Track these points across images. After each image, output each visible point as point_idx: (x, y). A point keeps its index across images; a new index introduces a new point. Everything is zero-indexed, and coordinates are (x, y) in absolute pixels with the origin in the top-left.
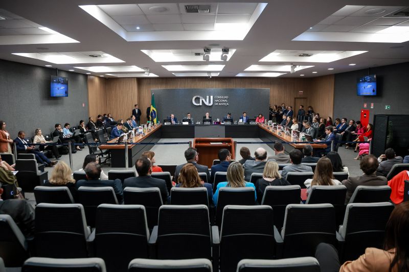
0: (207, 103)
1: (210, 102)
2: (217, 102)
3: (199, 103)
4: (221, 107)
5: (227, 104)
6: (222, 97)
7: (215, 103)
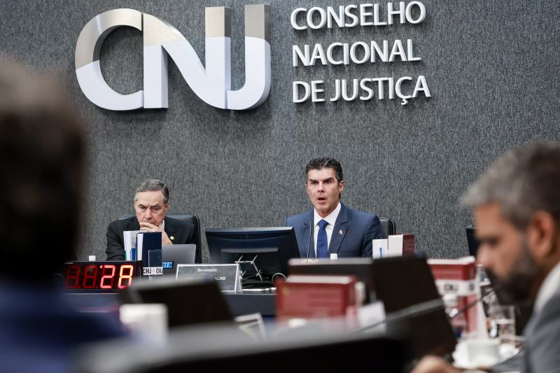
2: (310, 72)
4: (357, 117)
5: (417, 88)
6: (363, 14)
7: (295, 84)
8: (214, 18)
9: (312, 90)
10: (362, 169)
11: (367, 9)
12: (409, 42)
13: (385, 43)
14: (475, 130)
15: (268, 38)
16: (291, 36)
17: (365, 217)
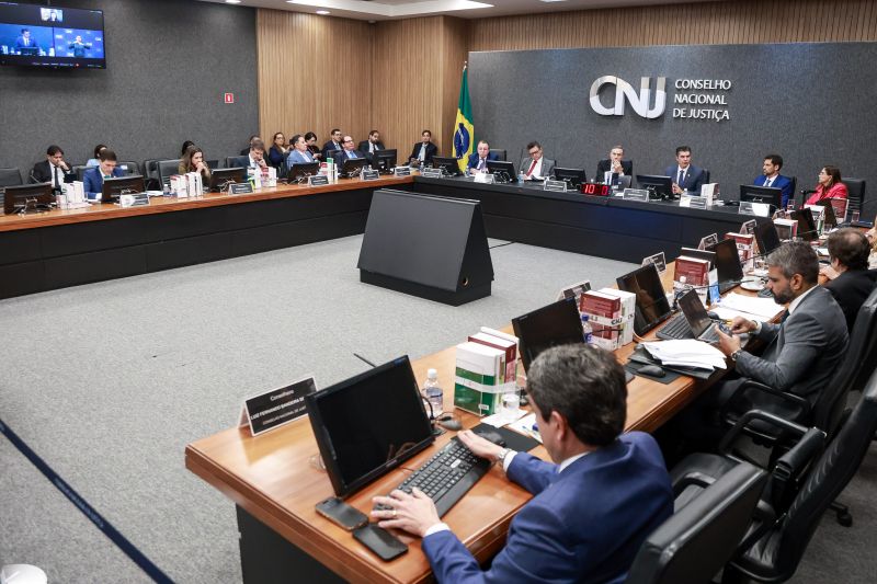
0: (641, 107)
2: (680, 105)
3: (612, 106)
4: (698, 125)
5: (724, 115)
6: (705, 84)
7: (675, 109)
8: (645, 81)
9: (681, 112)
11: (707, 82)
12: (723, 97)
13: (713, 96)
14: (745, 135)
15: (666, 91)
16: (675, 90)
17: (698, 170)
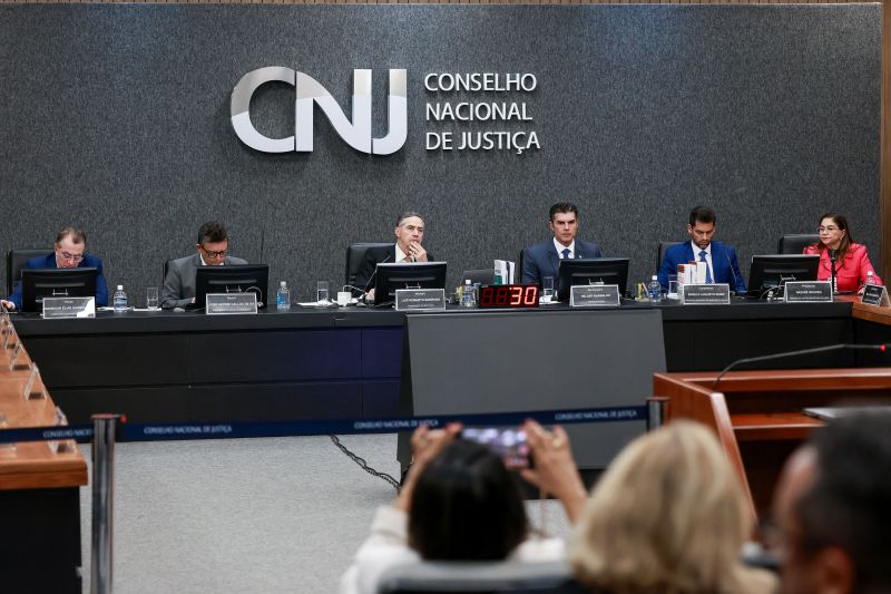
0: (357, 134)
1: (380, 126)
2: (439, 125)
3: (289, 130)
4: (478, 163)
5: (530, 142)
6: (486, 81)
7: (428, 134)
8: (363, 79)
9: (442, 140)
10: (483, 204)
11: (489, 78)
12: (524, 105)
13: (504, 105)
16: (422, 95)
